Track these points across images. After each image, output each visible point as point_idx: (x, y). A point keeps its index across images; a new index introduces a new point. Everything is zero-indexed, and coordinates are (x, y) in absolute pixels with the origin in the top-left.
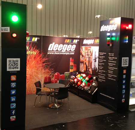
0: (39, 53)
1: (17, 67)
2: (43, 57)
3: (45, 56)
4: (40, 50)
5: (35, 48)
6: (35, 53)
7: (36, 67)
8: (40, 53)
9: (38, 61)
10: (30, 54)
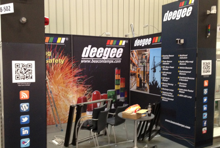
0: (69, 61)
1: (31, 76)
2: (75, 68)
3: (77, 65)
4: (70, 57)
5: (61, 54)
6: (62, 61)
7: (64, 82)
9: (66, 74)
10: (54, 63)
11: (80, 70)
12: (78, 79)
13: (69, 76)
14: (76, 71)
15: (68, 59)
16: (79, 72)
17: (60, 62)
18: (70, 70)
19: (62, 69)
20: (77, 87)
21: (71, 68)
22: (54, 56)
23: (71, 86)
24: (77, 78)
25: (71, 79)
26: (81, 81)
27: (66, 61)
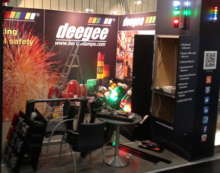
9: (36, 59)
10: (21, 45)
11: (53, 54)
12: (51, 65)
13: (39, 61)
14: (49, 55)
15: (38, 40)
16: (53, 57)
17: (28, 43)
18: (40, 53)
19: (30, 52)
20: (50, 75)
21: (43, 51)
22: (21, 36)
23: (41, 73)
24: (49, 64)
25: (42, 65)
26: (54, 68)
27: (36, 43)
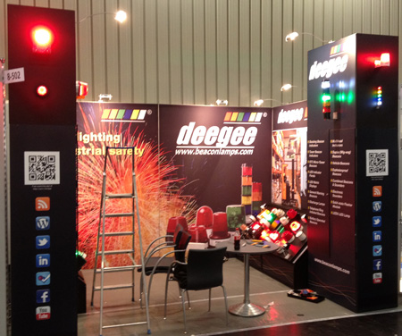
0: (152, 151)
2: (164, 164)
3: (168, 159)
4: (154, 144)
5: (138, 139)
6: (139, 152)
7: (142, 189)
8: (154, 152)
9: (148, 175)
10: (126, 156)
11: (173, 168)
12: (170, 184)
13: (153, 179)
14: (166, 170)
15: (150, 148)
16: (172, 172)
17: (136, 154)
18: (154, 167)
19: (139, 165)
20: (168, 199)
21: (157, 163)
22: (126, 142)
23: (156, 197)
24: (168, 182)
25: (157, 185)
26: (175, 188)
27: (148, 152)
